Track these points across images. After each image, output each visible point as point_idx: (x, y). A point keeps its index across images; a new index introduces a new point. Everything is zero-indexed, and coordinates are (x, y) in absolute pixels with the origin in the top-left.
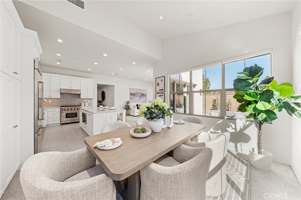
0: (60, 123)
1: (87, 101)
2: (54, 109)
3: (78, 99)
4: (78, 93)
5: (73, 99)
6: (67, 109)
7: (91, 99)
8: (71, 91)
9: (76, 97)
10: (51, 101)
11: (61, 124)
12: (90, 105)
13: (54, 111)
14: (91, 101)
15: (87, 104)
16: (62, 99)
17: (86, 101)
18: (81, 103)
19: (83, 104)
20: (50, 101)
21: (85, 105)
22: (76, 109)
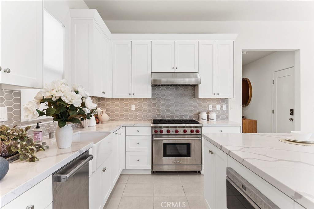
0: (150, 168)
1: (214, 107)
2: (138, 128)
3: (192, 102)
4: (192, 81)
5: (179, 100)
6: (166, 129)
7: (224, 100)
8: (176, 77)
9: (185, 95)
10: (134, 105)
11: (153, 173)
12: (224, 117)
13: (138, 133)
14: (225, 107)
15: (213, 115)
16: (156, 101)
17: (210, 107)
18: (198, 111)
19: (204, 116)
20: (133, 107)
21: (208, 120)
22: (188, 130)
